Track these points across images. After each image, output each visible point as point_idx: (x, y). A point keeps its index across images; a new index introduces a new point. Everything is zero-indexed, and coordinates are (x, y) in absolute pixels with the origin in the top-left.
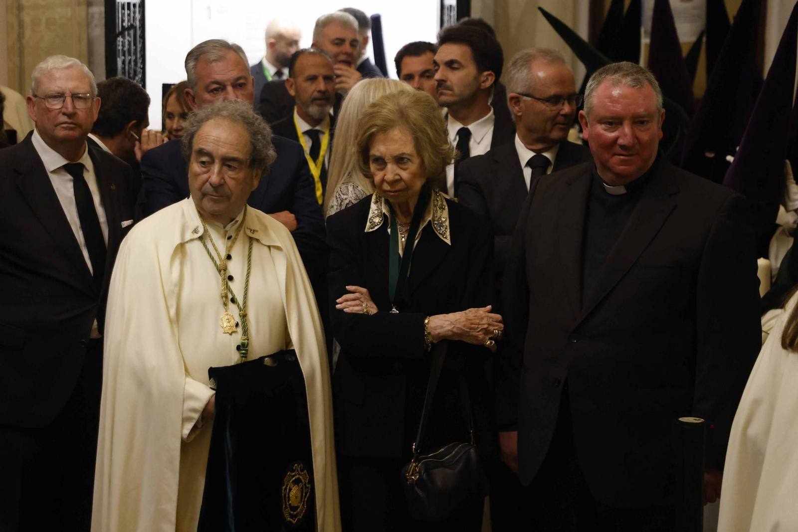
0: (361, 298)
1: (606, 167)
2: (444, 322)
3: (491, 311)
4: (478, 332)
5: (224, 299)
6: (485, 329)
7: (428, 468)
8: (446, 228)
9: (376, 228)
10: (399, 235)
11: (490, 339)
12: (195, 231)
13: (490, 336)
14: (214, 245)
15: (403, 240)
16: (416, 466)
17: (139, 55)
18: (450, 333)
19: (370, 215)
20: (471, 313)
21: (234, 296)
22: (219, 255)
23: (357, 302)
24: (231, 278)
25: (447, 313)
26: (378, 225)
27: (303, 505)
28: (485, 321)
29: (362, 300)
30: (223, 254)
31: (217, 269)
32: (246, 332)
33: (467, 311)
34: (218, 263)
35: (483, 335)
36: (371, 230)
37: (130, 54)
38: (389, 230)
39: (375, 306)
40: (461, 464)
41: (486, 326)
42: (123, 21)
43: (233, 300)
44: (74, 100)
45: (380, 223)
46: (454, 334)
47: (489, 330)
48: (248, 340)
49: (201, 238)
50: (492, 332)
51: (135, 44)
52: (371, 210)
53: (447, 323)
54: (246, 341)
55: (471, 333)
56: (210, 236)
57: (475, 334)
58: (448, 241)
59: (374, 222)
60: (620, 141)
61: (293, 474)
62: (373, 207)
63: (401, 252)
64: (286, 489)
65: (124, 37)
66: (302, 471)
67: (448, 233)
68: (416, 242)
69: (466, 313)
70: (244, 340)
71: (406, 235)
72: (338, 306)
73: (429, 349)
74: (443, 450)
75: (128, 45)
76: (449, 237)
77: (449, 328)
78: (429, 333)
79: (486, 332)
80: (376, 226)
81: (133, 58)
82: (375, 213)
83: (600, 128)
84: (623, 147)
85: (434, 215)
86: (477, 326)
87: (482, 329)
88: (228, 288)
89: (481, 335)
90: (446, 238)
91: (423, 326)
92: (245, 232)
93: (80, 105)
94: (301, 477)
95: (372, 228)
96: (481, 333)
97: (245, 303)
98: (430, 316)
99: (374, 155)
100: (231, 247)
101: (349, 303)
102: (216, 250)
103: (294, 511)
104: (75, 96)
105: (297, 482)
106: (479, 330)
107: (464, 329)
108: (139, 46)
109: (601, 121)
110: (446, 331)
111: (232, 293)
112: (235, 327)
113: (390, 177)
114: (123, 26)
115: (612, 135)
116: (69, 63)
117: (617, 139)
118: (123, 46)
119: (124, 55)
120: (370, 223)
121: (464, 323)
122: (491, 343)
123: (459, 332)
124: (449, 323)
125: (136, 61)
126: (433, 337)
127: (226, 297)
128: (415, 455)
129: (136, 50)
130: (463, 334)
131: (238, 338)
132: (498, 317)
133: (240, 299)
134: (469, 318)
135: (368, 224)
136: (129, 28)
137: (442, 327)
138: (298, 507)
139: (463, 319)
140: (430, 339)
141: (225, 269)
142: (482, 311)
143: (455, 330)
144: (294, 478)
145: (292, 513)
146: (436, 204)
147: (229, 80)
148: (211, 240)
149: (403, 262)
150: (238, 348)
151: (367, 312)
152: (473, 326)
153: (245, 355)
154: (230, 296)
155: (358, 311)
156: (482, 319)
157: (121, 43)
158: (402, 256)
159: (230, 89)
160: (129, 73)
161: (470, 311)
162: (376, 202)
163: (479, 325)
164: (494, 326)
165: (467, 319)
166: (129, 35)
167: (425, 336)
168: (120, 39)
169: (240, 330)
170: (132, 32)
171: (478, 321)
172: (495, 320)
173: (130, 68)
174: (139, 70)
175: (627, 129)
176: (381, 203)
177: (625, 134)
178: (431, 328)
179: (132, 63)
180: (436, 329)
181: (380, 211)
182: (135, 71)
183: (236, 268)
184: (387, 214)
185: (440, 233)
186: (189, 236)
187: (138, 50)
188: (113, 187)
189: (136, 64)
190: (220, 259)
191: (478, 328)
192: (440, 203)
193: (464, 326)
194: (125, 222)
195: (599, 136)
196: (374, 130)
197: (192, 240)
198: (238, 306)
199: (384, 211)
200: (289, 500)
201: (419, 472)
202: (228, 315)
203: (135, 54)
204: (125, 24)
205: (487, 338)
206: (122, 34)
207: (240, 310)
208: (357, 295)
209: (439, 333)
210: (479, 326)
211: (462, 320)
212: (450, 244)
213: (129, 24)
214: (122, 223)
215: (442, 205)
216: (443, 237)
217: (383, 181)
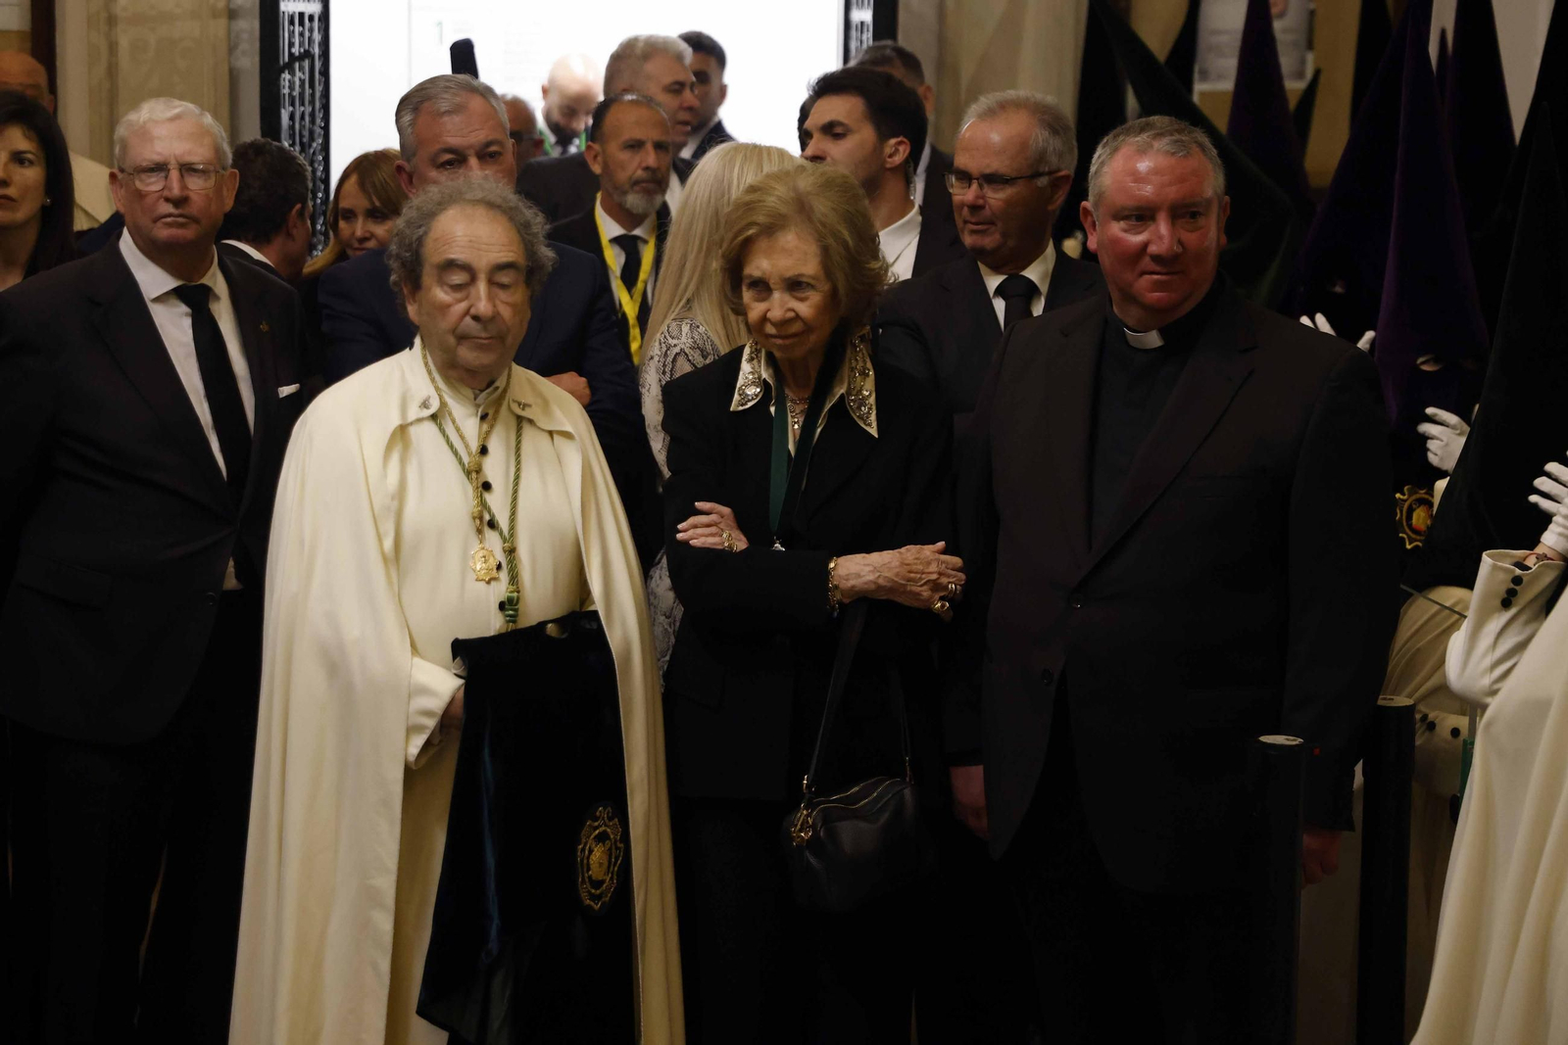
0: (720, 523)
1: (1130, 298)
2: (862, 567)
3: (944, 552)
4: (921, 586)
5: (478, 522)
6: (934, 581)
7: (827, 819)
8: (870, 409)
9: (750, 404)
10: (790, 419)
11: (942, 599)
12: (425, 405)
13: (942, 594)
14: (458, 430)
15: (796, 426)
16: (808, 816)
17: (318, 105)
18: (873, 587)
19: (740, 382)
20: (910, 553)
21: (494, 515)
22: (467, 446)
23: (713, 529)
24: (487, 486)
25: (868, 552)
26: (753, 399)
27: (612, 879)
28: (933, 568)
29: (722, 526)
30: (475, 446)
31: (464, 470)
32: (514, 578)
33: (903, 550)
34: (466, 460)
35: (930, 593)
36: (741, 408)
37: (302, 104)
38: (772, 409)
39: (744, 539)
40: (886, 815)
41: (934, 577)
42: (291, 45)
43: (492, 524)
44: (185, 175)
45: (757, 396)
46: (880, 588)
47: (940, 584)
48: (518, 592)
49: (434, 417)
50: (946, 588)
51: (312, 86)
52: (741, 373)
53: (868, 569)
54: (516, 594)
55: (909, 588)
56: (450, 414)
57: (914, 588)
58: (874, 431)
59: (748, 395)
60: (1153, 249)
61: (596, 824)
62: (746, 367)
63: (791, 447)
64: (583, 850)
65: (292, 73)
66: (610, 819)
67: (873, 417)
68: (819, 430)
69: (900, 553)
70: (512, 592)
71: (801, 419)
72: (679, 536)
73: (836, 614)
74: (856, 789)
75: (300, 86)
76: (874, 424)
77: (871, 577)
78: (836, 587)
79: (936, 586)
80: (749, 401)
81: (309, 109)
82: (749, 380)
83: (1116, 228)
84: (1156, 258)
85: (849, 385)
86: (919, 576)
87: (928, 581)
88: (484, 504)
89: (926, 593)
90: (870, 425)
91: (826, 574)
92: (509, 408)
93: (195, 184)
94: (608, 830)
95: (742, 405)
96: (925, 587)
97: (512, 528)
98: (838, 556)
99: (751, 276)
100: (488, 433)
101: (699, 531)
102: (462, 437)
103: (597, 888)
104: (187, 169)
105: (602, 838)
106: (923, 582)
107: (896, 579)
108: (319, 89)
109: (1118, 216)
110: (866, 583)
111: (489, 511)
112: (495, 570)
113: (776, 314)
114: (291, 54)
115: (1137, 239)
116: (177, 111)
117: (1145, 245)
118: (292, 87)
119: (293, 104)
120: (740, 395)
121: (897, 570)
122: (943, 606)
123: (889, 585)
124: (871, 568)
125: (312, 115)
126: (844, 592)
127: (481, 518)
128: (807, 796)
129: (313, 95)
130: (894, 588)
131: (501, 589)
132: (957, 561)
133: (503, 522)
134: (907, 562)
135: (736, 396)
136: (302, 57)
137: (858, 576)
138: (603, 882)
139: (896, 563)
140: (838, 596)
141: (479, 471)
142: (928, 551)
143: (881, 581)
144: (597, 832)
145: (593, 891)
146: (854, 365)
147: (471, 147)
148: (454, 422)
149: (796, 464)
150: (502, 606)
151: (730, 546)
152: (912, 575)
153: (513, 619)
154: (487, 517)
155: (714, 544)
156: (929, 563)
157: (287, 84)
158: (793, 453)
159: (473, 161)
160: (301, 136)
161: (908, 550)
162: (751, 360)
163: (923, 573)
164: (949, 576)
165: (903, 564)
166: (301, 69)
167: (829, 589)
168: (286, 76)
169: (504, 575)
170: (306, 63)
171: (921, 567)
172: (950, 566)
173: (302, 127)
174: (318, 131)
175: (1163, 227)
176: (759, 362)
177: (1160, 236)
178: (840, 576)
179: (307, 118)
180: (847, 580)
181: (756, 376)
182: (311, 133)
183: (495, 468)
184: (770, 381)
185: (860, 417)
186: (414, 413)
187: (318, 95)
188: (262, 328)
189: (313, 121)
190: (470, 454)
191: (921, 579)
192: (861, 364)
193: (897, 575)
194: (285, 388)
195: (1116, 242)
196: (751, 232)
197: (420, 420)
198: (501, 534)
199: (765, 375)
200: (589, 869)
201: (813, 826)
202: (483, 548)
203: (312, 102)
204: (296, 50)
205: (937, 597)
206: (289, 67)
207: (505, 541)
208: (713, 517)
209: (853, 587)
210: (924, 576)
211: (893, 565)
212: (877, 436)
213: (302, 50)
214: (280, 389)
215: (865, 368)
216: (865, 424)
217: (764, 319)
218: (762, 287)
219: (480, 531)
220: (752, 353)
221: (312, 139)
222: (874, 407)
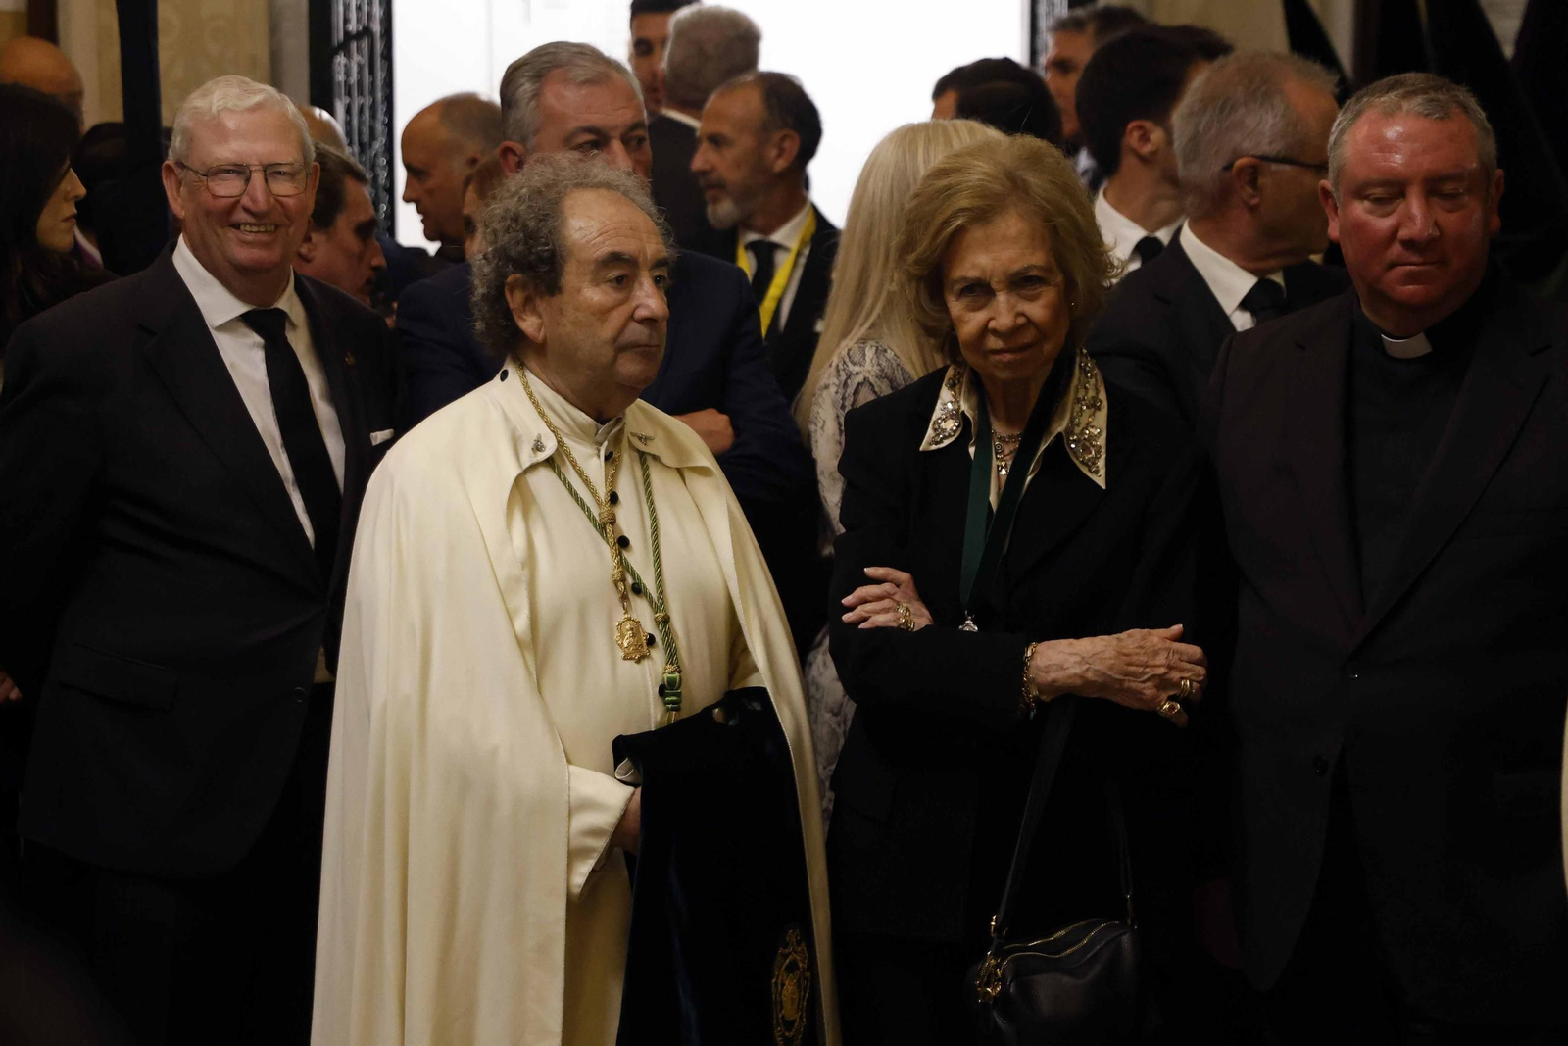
0: (894, 594)
2: (1068, 657)
3: (1180, 638)
4: (1144, 682)
5: (622, 587)
6: (1160, 676)
7: (1020, 970)
8: (1098, 452)
9: (946, 442)
10: (995, 463)
11: (1171, 698)
12: (538, 447)
13: (1172, 693)
14: (581, 474)
15: (1003, 472)
16: (996, 966)
17: (379, 95)
18: (1079, 682)
19: (937, 413)
20: (1132, 639)
21: (639, 579)
22: (594, 493)
23: (886, 603)
24: (623, 543)
25: (1078, 636)
26: (950, 436)
28: (1161, 659)
29: (896, 597)
30: (602, 492)
31: (595, 526)
32: (672, 655)
33: (1123, 635)
34: (595, 512)
35: (1154, 691)
36: (934, 447)
37: (361, 93)
38: (972, 450)
39: (926, 612)
40: (1096, 969)
41: (1161, 671)
42: (346, 21)
43: (638, 589)
44: (269, 178)
45: (955, 432)
46: (1088, 684)
47: (1170, 680)
48: (679, 672)
49: (549, 462)
50: (1177, 685)
51: (372, 72)
52: (939, 402)
53: (1073, 659)
54: (677, 675)
55: (1126, 685)
56: (569, 455)
57: (1133, 685)
58: (1100, 481)
59: (944, 430)
60: (1403, 233)
61: (787, 951)
62: (946, 394)
63: (993, 499)
64: (777, 984)
65: (348, 55)
66: (798, 943)
67: (1101, 463)
68: (1029, 478)
69: (1119, 640)
70: (672, 672)
71: (1010, 463)
72: (847, 616)
73: (1032, 714)
75: (358, 72)
76: (1102, 472)
77: (1077, 670)
78: (1032, 681)
79: (1162, 683)
80: (945, 438)
81: (368, 101)
82: (948, 408)
83: (1360, 209)
85: (1072, 420)
86: (1141, 669)
87: (1153, 676)
88: (624, 566)
89: (1149, 690)
90: (1096, 472)
91: (1020, 664)
94: (797, 957)
95: (937, 443)
96: (1148, 684)
97: (661, 592)
98: (1040, 640)
99: (964, 279)
100: (615, 475)
101: (869, 607)
102: (587, 482)
104: (270, 170)
105: (792, 968)
106: (1146, 677)
107: (1109, 673)
108: (380, 75)
109: (1360, 194)
110: (1070, 677)
111: (633, 574)
112: (645, 647)
114: (347, 33)
115: (1384, 224)
117: (1394, 232)
118: (348, 74)
119: (349, 93)
120: (935, 430)
121: (1113, 661)
122: (1172, 708)
123: (1100, 680)
124: (1078, 658)
125: (373, 108)
126: (1042, 688)
127: (624, 580)
129: (373, 84)
130: (1106, 684)
132: (1195, 651)
133: (649, 583)
134: (1125, 651)
135: (930, 432)
136: (359, 36)
137: (1062, 668)
138: (795, 1020)
139: (1111, 653)
140: (1035, 692)
141: (613, 522)
142: (1157, 637)
143: (1090, 675)
146: (1080, 396)
147: (616, 128)
148: (574, 465)
149: (997, 522)
150: (662, 691)
151: (906, 623)
152: (1132, 668)
153: (676, 706)
154: (630, 580)
155: (887, 621)
156: (1156, 653)
157: (343, 68)
158: (994, 506)
160: (360, 134)
161: (1130, 636)
162: (952, 387)
163: (1147, 666)
164: (1182, 670)
165: (1120, 654)
166: (359, 50)
167: (1023, 684)
168: (341, 59)
169: (658, 655)
170: (365, 43)
171: (1143, 658)
172: (1185, 657)
173: (360, 123)
174: (380, 128)
175: (1415, 205)
176: (961, 389)
178: (1038, 668)
179: (367, 113)
180: (1047, 672)
181: (957, 407)
182: (372, 129)
183: (629, 520)
184: (969, 414)
185: (1082, 462)
187: (379, 83)
188: (350, 360)
189: (373, 116)
190: (599, 503)
191: (1143, 673)
192: (1091, 393)
193: (1111, 668)
194: (378, 433)
196: (959, 222)
197: (534, 467)
199: (964, 407)
200: (782, 1008)
201: (1003, 980)
202: (629, 619)
203: (373, 92)
204: (353, 27)
205: (1164, 696)
206: (344, 47)
207: (655, 608)
208: (886, 587)
209: (1054, 681)
210: (1148, 669)
211: (1107, 655)
212: (1104, 487)
213: (361, 28)
214: (373, 435)
215: (1095, 398)
216: (1090, 470)
217: (985, 331)
218: (980, 291)
219: (624, 598)
220: (954, 376)
221: (373, 137)
222: (1103, 450)
